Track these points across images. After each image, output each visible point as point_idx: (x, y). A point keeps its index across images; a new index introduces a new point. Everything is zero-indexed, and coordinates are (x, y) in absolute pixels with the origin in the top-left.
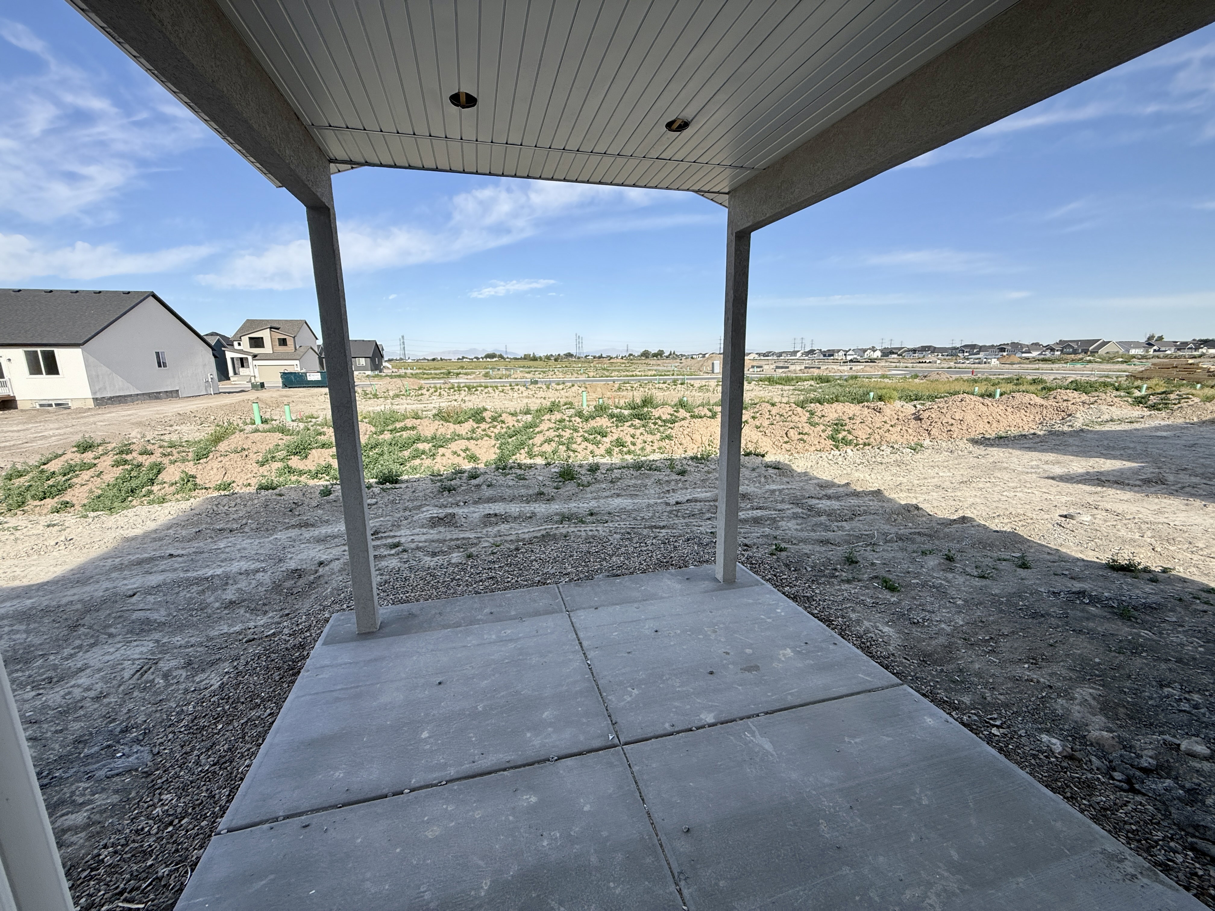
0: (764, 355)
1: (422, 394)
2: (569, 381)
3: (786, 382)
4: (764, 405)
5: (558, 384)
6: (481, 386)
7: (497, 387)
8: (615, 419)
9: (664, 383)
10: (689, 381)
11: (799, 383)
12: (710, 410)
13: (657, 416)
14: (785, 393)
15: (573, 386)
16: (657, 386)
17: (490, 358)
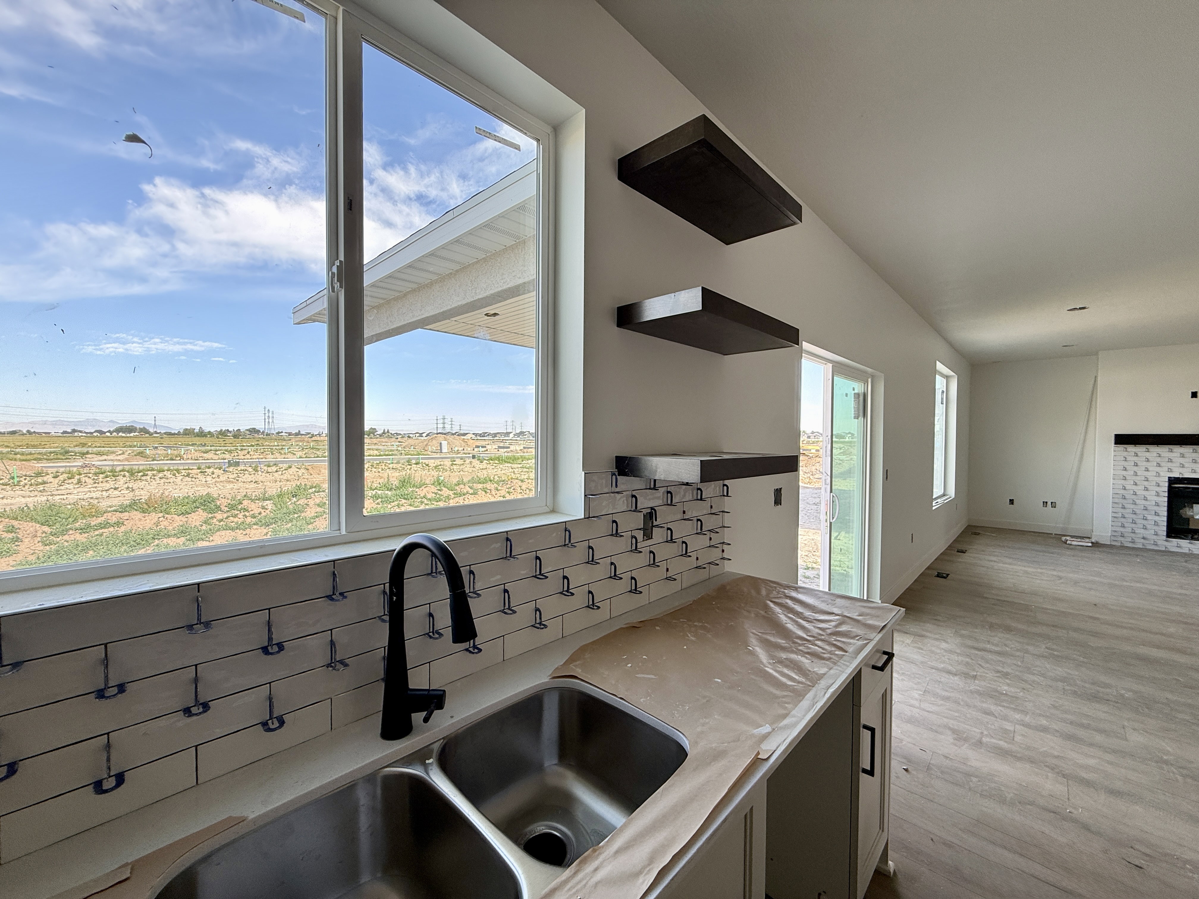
0: (480, 435)
1: (44, 483)
2: (282, 462)
3: (513, 461)
4: (515, 481)
5: (269, 466)
6: (153, 470)
7: (178, 471)
8: (380, 500)
9: (398, 463)
10: (424, 461)
11: (524, 462)
12: (471, 488)
13: (422, 495)
14: (516, 470)
15: (290, 467)
16: (391, 466)
17: (124, 432)
